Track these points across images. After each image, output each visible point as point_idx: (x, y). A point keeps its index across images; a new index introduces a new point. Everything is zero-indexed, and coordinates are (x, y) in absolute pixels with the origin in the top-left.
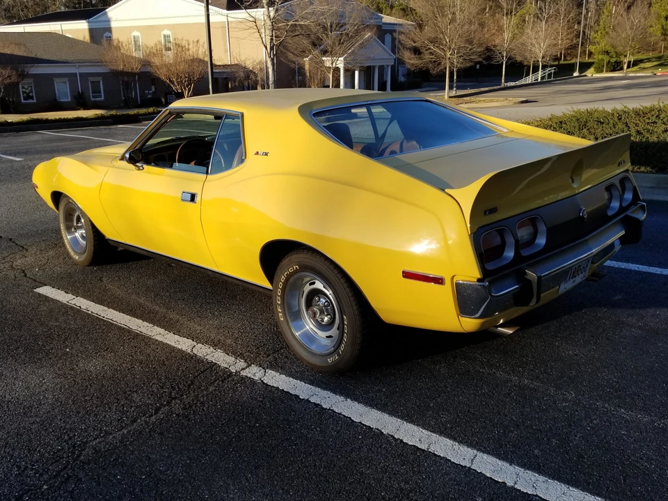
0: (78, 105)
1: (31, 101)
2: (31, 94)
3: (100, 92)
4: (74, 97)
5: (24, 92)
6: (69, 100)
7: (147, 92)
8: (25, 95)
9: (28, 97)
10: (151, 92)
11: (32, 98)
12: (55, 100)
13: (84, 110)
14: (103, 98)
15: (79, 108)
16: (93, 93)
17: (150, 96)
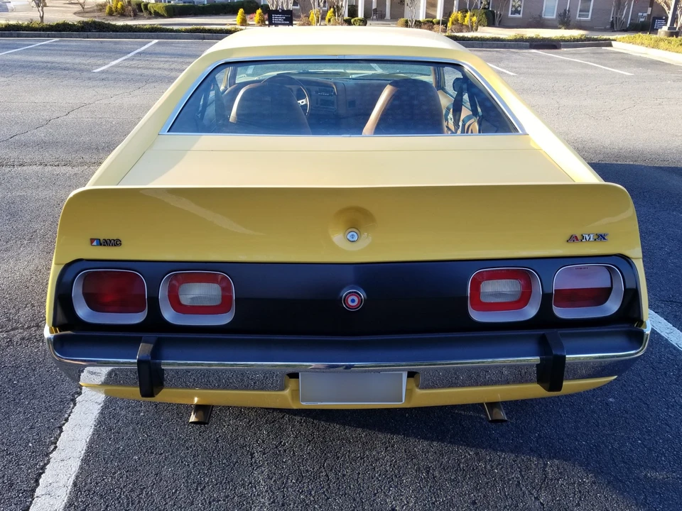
0: (560, 24)
1: (517, 16)
2: (519, 9)
3: (588, 11)
4: (559, 15)
5: (513, 6)
6: (554, 17)
7: (640, 14)
8: (514, 9)
9: (516, 12)
10: (645, 14)
11: (519, 13)
12: (540, 16)
13: (565, 29)
14: (589, 18)
15: (560, 26)
16: (580, 11)
17: (642, 20)
